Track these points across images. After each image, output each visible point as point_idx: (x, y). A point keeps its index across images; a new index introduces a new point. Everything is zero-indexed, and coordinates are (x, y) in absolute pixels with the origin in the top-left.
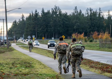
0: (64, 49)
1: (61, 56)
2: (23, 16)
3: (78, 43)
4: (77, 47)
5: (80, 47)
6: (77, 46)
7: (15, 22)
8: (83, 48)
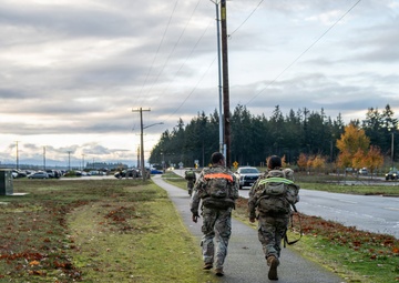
0: (217, 194)
1: (211, 214)
2: (181, 121)
3: (276, 175)
4: (271, 188)
5: (281, 189)
6: (271, 184)
7: (166, 133)
8: (293, 192)
